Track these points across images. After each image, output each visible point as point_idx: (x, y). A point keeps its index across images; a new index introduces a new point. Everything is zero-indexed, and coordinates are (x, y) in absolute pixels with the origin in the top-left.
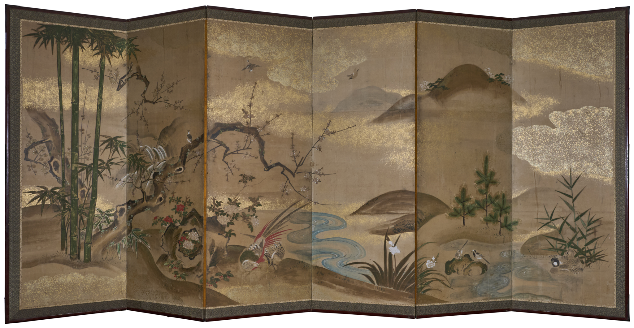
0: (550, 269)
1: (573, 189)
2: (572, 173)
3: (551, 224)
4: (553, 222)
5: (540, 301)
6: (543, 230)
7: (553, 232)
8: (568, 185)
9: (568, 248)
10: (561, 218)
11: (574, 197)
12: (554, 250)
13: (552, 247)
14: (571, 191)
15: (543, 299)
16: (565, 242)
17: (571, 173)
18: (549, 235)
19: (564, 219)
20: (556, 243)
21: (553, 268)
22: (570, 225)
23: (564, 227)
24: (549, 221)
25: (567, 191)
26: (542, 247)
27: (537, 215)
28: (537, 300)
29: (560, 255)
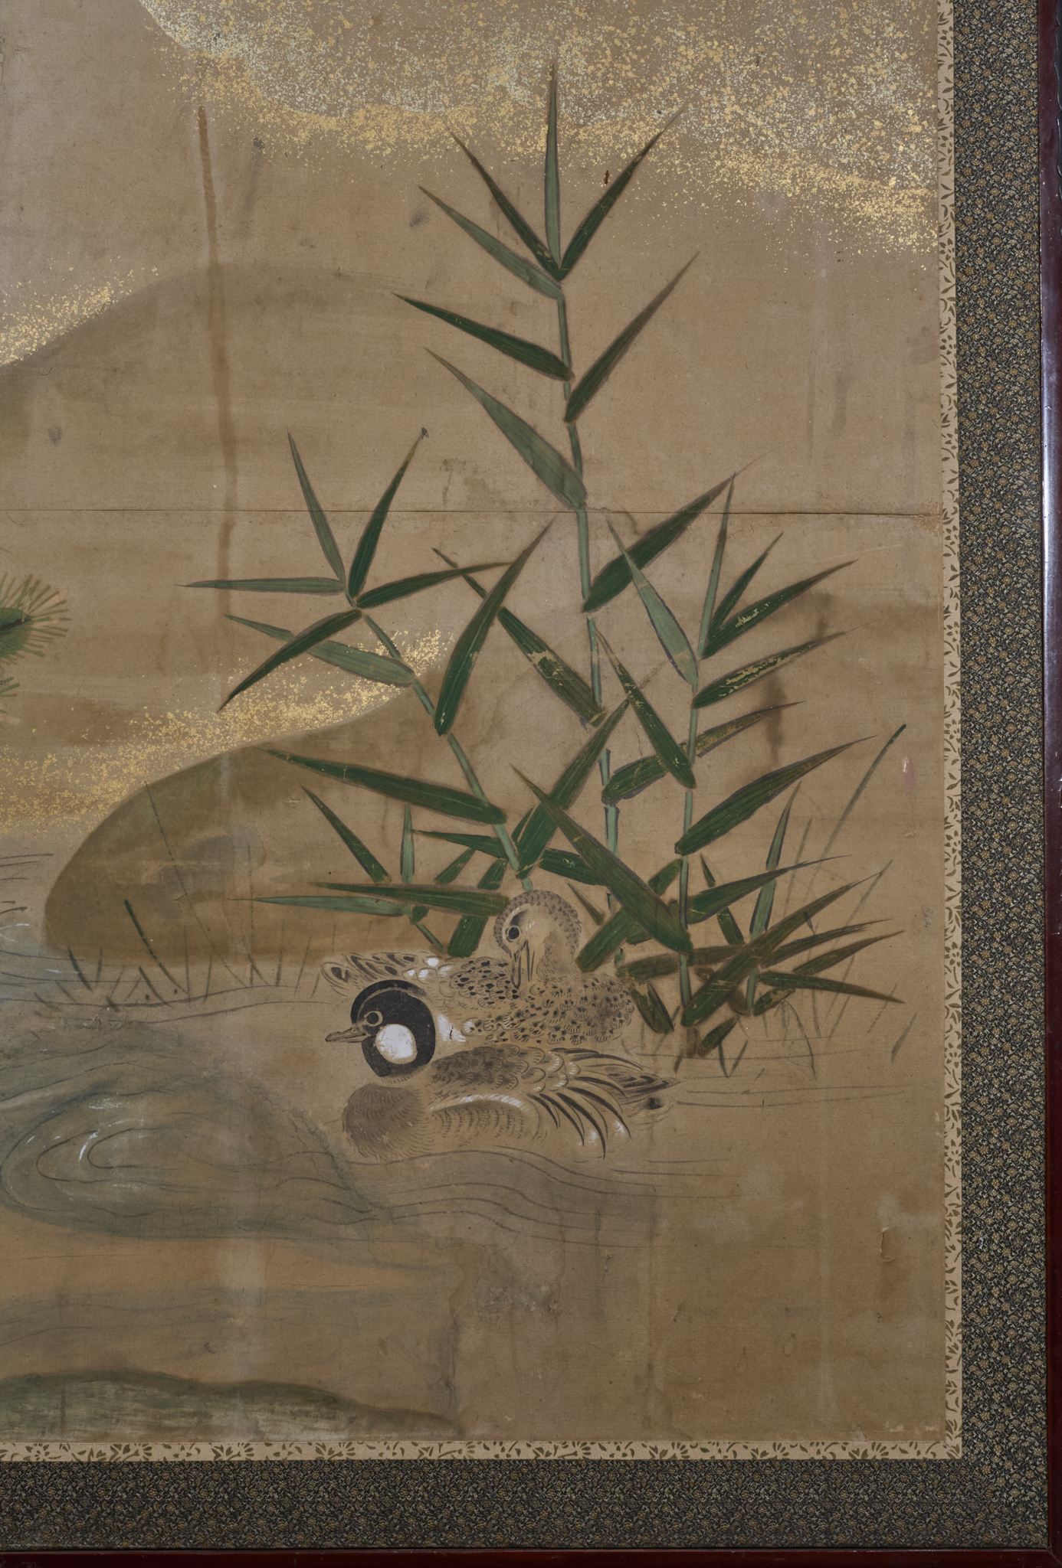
0: (341, 1104)
1: (571, 286)
2: (565, 132)
3: (358, 637)
4: (376, 613)
5: (236, 1448)
6: (279, 696)
7: (373, 719)
8: (524, 252)
9: (523, 875)
10: (455, 572)
11: (580, 368)
12: (387, 903)
13: (360, 876)
14: (549, 306)
15: (261, 1417)
16: (496, 815)
17: (552, 136)
18: (342, 752)
19: (489, 580)
20: (408, 829)
21: (367, 1091)
22: (541, 646)
23: (483, 662)
24: (340, 603)
25: (513, 306)
26: (268, 875)
27: (225, 542)
28: (206, 1432)
29: (437, 948)
